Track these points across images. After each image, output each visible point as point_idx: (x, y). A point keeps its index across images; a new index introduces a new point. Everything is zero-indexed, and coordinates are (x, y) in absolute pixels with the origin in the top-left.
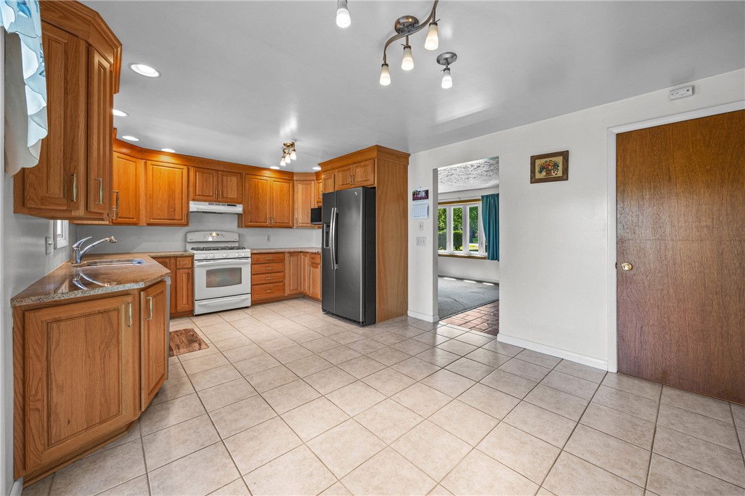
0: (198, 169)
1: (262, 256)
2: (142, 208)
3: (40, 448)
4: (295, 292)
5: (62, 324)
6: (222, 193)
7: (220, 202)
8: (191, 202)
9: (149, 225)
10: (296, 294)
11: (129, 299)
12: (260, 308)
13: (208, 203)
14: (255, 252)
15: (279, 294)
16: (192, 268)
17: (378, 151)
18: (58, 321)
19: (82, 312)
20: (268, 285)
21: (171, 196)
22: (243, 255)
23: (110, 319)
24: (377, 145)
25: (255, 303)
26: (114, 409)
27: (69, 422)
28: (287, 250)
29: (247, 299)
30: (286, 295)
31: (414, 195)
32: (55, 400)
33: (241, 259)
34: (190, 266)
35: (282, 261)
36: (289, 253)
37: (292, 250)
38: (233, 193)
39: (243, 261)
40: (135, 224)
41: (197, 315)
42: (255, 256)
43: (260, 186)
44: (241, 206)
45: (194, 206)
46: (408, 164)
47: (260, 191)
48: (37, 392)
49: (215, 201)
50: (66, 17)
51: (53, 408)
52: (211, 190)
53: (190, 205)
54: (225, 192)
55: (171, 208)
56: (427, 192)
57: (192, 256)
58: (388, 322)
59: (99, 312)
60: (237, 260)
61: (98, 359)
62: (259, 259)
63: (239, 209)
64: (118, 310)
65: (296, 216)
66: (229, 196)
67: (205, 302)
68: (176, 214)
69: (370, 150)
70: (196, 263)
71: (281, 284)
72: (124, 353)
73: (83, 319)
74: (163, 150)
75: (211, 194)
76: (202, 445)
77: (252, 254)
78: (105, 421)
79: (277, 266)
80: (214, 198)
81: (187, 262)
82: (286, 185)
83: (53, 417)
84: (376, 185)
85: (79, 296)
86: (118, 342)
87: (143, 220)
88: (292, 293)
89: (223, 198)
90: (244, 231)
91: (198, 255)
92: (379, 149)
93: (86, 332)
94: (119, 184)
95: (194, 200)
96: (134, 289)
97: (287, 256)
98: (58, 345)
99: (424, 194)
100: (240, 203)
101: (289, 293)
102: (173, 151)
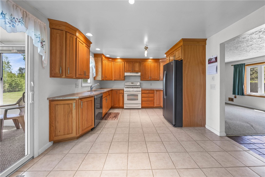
0: (127, 62)
1: (145, 91)
2: (113, 75)
3: (54, 136)
4: (158, 106)
5: (58, 106)
6: (134, 69)
7: (133, 72)
8: (125, 73)
9: (115, 80)
10: (159, 107)
11: (75, 101)
12: (144, 110)
13: (130, 73)
14: (143, 89)
15: (152, 105)
16: (124, 93)
17: (183, 41)
18: (57, 105)
19: (63, 103)
20: (148, 102)
21: (120, 72)
22: (138, 90)
23: (70, 106)
24: (182, 39)
25: (143, 108)
26: (70, 132)
27: (60, 132)
28: (155, 89)
29: (140, 106)
30: (155, 106)
31: (209, 61)
32: (56, 125)
33: (138, 91)
34: (123, 93)
35: (153, 93)
36: (156, 90)
37: (157, 89)
38: (137, 69)
39: (139, 92)
40: (111, 80)
41: (125, 109)
42: (143, 91)
43: (146, 65)
44: (140, 73)
45: (126, 74)
46: (206, 44)
47: (147, 67)
48: (53, 122)
49: (132, 72)
50: (60, 26)
51: (56, 127)
52: (131, 68)
53: (125, 74)
54: (135, 69)
55: (120, 75)
56: (216, 58)
57: (124, 90)
58: (191, 128)
59: (67, 104)
60: (137, 92)
61: (67, 116)
62: (144, 92)
63: (139, 74)
64: (72, 104)
65: (160, 76)
66: (136, 70)
67: (127, 105)
68: (121, 77)
69: (180, 42)
70: (125, 92)
71: (153, 102)
72: (73, 116)
73: (63, 105)
74: (117, 58)
75: (131, 70)
76: (82, 152)
77: (142, 90)
78: (69, 134)
79: (151, 95)
80: (131, 71)
81: (122, 91)
82: (156, 64)
83: (56, 129)
84: (183, 59)
85: (61, 99)
86: (72, 113)
87: (113, 79)
88: (157, 106)
89: (134, 71)
90: (142, 82)
91: (125, 90)
92: (184, 40)
93: (64, 109)
94: (107, 69)
95: (126, 72)
96: (77, 99)
97: (155, 91)
98: (57, 111)
99: (214, 60)
100: (140, 72)
101: (156, 106)
102: (120, 58)
